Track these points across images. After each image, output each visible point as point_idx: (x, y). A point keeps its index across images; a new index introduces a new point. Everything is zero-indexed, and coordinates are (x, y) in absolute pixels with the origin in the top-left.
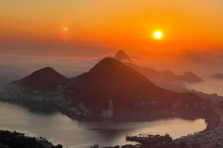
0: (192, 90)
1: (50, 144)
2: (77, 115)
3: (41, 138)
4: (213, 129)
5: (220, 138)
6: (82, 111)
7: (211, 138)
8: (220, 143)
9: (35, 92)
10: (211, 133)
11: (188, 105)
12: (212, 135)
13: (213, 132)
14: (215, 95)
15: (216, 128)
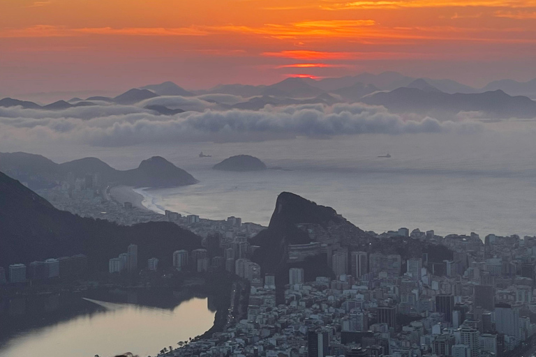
0: (166, 211)
4: (233, 325)
5: (255, 350)
10: (228, 339)
11: (156, 261)
12: (230, 344)
13: (233, 334)
14: (233, 222)
15: (243, 322)
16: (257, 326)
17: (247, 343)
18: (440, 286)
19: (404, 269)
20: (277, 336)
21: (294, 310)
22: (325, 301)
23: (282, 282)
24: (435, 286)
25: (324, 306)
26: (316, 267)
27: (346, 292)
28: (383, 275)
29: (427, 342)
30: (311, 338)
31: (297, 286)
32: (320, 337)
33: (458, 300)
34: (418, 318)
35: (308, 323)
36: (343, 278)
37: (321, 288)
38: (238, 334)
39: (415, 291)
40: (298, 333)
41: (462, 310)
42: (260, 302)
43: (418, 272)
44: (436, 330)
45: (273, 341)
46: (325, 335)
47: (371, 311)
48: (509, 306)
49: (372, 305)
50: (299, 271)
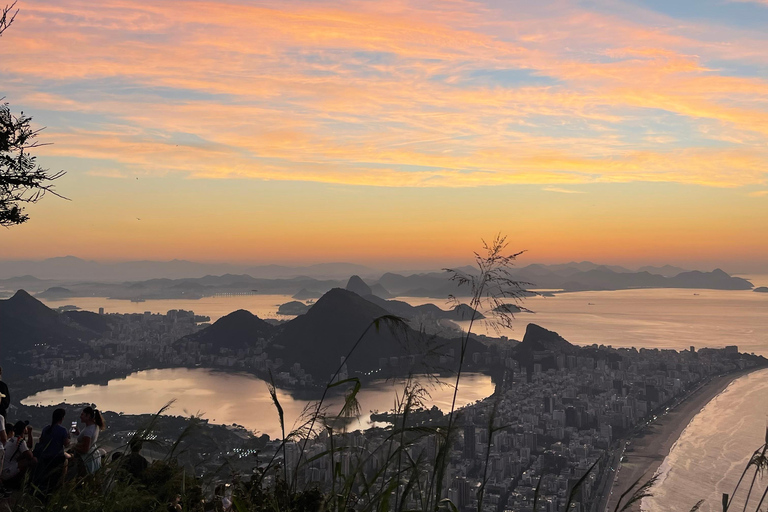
0: (469, 332)
1: (250, 433)
2: (290, 385)
3: (234, 425)
4: (505, 392)
6: (297, 378)
7: (502, 408)
8: (516, 415)
9: (222, 351)
10: (502, 400)
12: (503, 403)
13: (505, 397)
14: (504, 338)
15: (510, 391)
16: (517, 394)
17: (512, 402)
18: (615, 375)
19: (595, 366)
20: (528, 399)
21: (537, 386)
22: (553, 381)
23: (530, 371)
24: (613, 375)
25: (553, 384)
26: (549, 363)
27: (564, 377)
28: (584, 368)
29: (609, 404)
30: (546, 400)
31: (538, 373)
32: (551, 400)
33: (625, 383)
34: (604, 392)
35: (544, 393)
36: (563, 369)
37: (551, 375)
39: (602, 378)
40: (539, 398)
41: (628, 388)
42: (519, 381)
43: (603, 367)
44: (613, 398)
45: (526, 402)
46: (554, 399)
47: (579, 387)
49: (578, 384)
50: (539, 366)
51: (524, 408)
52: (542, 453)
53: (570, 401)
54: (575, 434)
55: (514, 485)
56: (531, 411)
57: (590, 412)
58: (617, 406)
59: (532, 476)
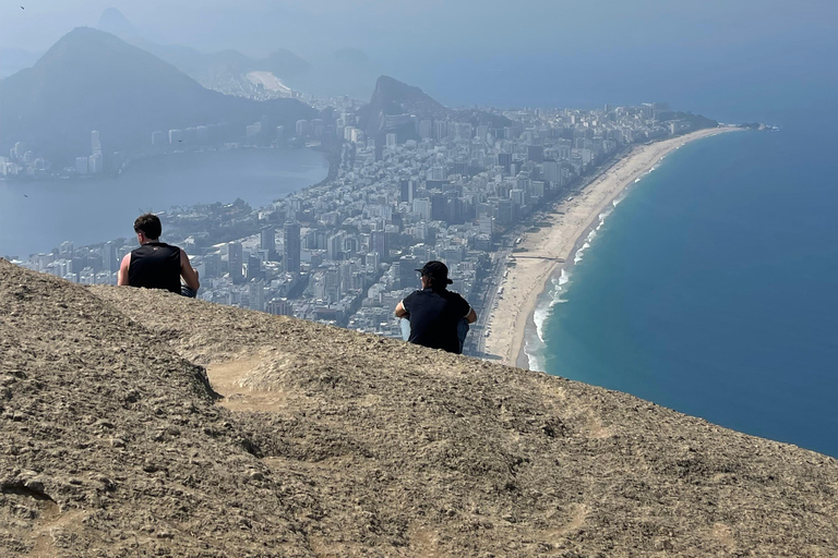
7: (340, 197)
8: (359, 206)
15: (351, 173)
16: (361, 177)
17: (354, 189)
18: (502, 146)
19: (474, 134)
20: (377, 184)
21: (389, 165)
22: (414, 157)
23: (381, 144)
25: (412, 161)
27: (430, 151)
28: (458, 138)
29: (491, 187)
30: (404, 186)
31: (392, 146)
32: (410, 184)
33: (515, 156)
34: (485, 170)
35: (400, 174)
36: (427, 140)
37: (410, 148)
38: (347, 183)
39: (483, 150)
40: (393, 182)
41: (518, 164)
42: (364, 159)
43: (484, 135)
45: (373, 188)
47: (449, 164)
48: (553, 161)
49: (449, 160)
50: (393, 136)
51: (373, 196)
52: (397, 258)
53: (438, 185)
54: (443, 230)
55: (357, 305)
56: (382, 201)
57: (466, 198)
58: (502, 191)
59: (382, 292)
